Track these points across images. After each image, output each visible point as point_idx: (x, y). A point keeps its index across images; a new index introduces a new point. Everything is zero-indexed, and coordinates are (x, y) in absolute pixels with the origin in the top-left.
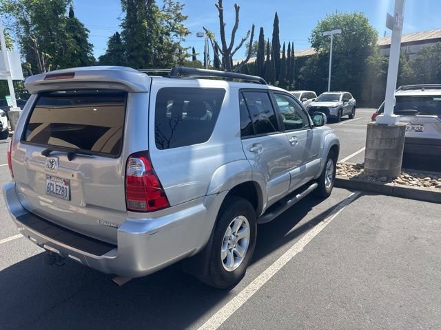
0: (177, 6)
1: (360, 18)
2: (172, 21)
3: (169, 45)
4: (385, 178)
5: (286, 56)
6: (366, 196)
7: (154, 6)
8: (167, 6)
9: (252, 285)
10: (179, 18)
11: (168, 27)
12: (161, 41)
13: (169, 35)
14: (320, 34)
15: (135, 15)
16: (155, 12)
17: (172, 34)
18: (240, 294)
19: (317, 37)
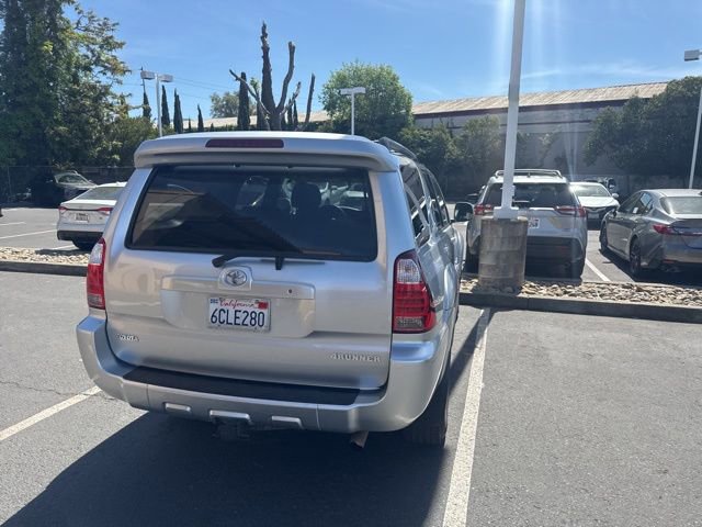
0: (105, 24)
1: (389, 74)
2: (97, 48)
3: (93, 88)
4: (510, 289)
5: (287, 120)
6: (499, 313)
7: (61, 18)
8: (85, 22)
9: (461, 435)
10: (108, 44)
11: (87, 57)
12: (76, 80)
13: (90, 70)
14: (336, 92)
15: (24, 30)
16: (63, 30)
17: (97, 69)
18: (461, 448)
19: (331, 96)
